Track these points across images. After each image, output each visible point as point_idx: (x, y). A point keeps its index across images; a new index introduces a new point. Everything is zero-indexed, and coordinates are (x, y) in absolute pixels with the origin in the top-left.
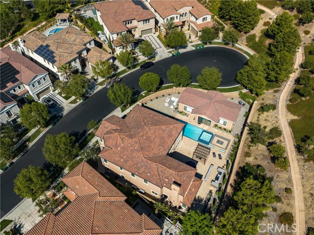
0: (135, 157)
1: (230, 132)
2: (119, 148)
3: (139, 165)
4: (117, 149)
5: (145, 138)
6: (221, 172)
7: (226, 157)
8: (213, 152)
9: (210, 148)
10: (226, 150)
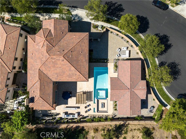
1: (116, 110)
2: (37, 46)
6: (74, 117)
7: (91, 115)
8: (90, 104)
9: (92, 101)
10: (97, 112)
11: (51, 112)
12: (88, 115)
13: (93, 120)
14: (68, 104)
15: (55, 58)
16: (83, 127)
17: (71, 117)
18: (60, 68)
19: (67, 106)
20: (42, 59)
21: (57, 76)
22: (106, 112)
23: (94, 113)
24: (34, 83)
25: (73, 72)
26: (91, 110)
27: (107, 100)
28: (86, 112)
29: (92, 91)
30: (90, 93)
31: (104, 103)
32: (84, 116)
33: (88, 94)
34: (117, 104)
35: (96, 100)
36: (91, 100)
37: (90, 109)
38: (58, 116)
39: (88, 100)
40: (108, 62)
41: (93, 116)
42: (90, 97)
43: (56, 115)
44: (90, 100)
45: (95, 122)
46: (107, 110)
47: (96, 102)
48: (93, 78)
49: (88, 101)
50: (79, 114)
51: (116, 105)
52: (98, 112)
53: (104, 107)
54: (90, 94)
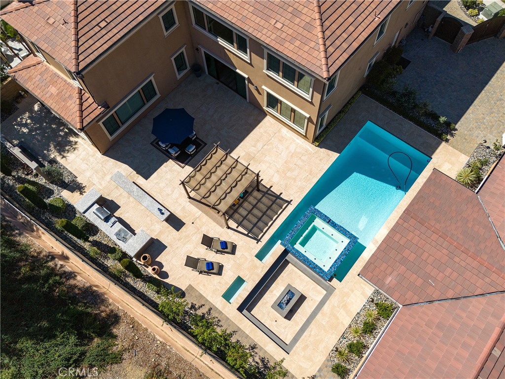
1: (341, 372)
7: (201, 296)
8: (234, 247)
9: (258, 241)
10: (240, 309)
11: (59, 159)
12: (190, 287)
14: (147, 177)
16: (115, 318)
17: (110, 229)
19: (140, 180)
22: (283, 346)
23: (218, 302)
26: (219, 273)
27: (330, 291)
28: (192, 262)
29: (289, 202)
30: (274, 202)
32: (165, 275)
33: (264, 200)
34: (365, 347)
35: (278, 249)
36: (254, 233)
37: (221, 267)
39: (245, 222)
41: (204, 310)
42: (260, 219)
43: (65, 186)
44: (250, 231)
46: (296, 339)
47: (270, 258)
48: (334, 156)
49: (240, 229)
50: (154, 248)
51: (369, 328)
52: (245, 312)
53: (289, 316)
54: (269, 208)
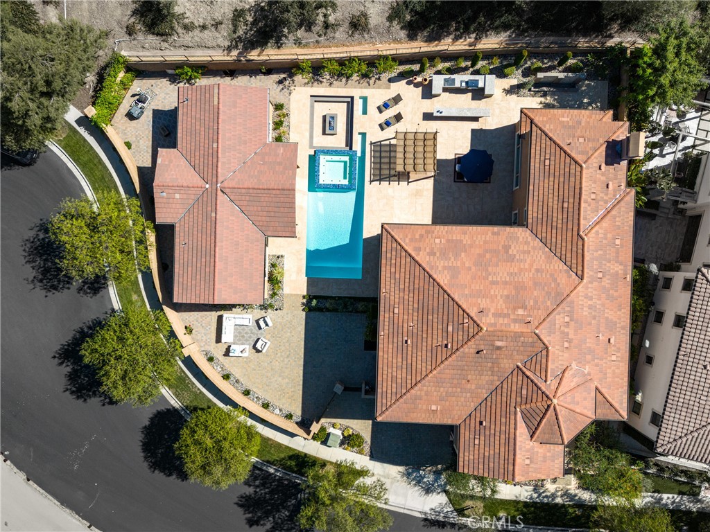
0: (590, 307)
1: (278, 107)
2: (586, 372)
3: (606, 282)
4: (589, 374)
5: (520, 312)
6: (446, 80)
7: (379, 88)
8: (382, 129)
9: (371, 144)
10: (352, 98)
11: (543, 99)
12: (389, 88)
13: (371, 67)
14: (473, 131)
15: (515, 321)
16: (411, 37)
17: (460, 79)
18: (493, 283)
19: (475, 125)
20: (567, 319)
21: (507, 248)
22: (317, 98)
23: (366, 92)
24: (605, 224)
25: (441, 264)
26: (379, 108)
27: (311, 146)
28: (397, 99)
29: (371, 181)
30: (380, 175)
31: (324, 133)
32: (408, 83)
33: (387, 172)
34: (274, 129)
35: (357, 147)
36: (378, 146)
37: (381, 112)
38: (514, 82)
39: (388, 149)
40: (304, 297)
41: (372, 81)
42: (381, 157)
43: (520, 86)
44: (381, 145)
45: (361, 59)
46: (312, 107)
47: (357, 139)
48: (366, 235)
49: (387, 142)
50: (428, 93)
51: (278, 125)
52: (349, 100)
53: (324, 117)
54: (380, 169)
